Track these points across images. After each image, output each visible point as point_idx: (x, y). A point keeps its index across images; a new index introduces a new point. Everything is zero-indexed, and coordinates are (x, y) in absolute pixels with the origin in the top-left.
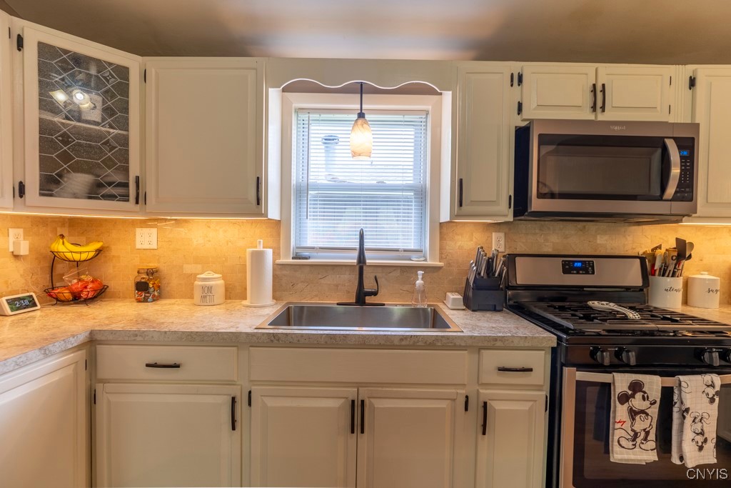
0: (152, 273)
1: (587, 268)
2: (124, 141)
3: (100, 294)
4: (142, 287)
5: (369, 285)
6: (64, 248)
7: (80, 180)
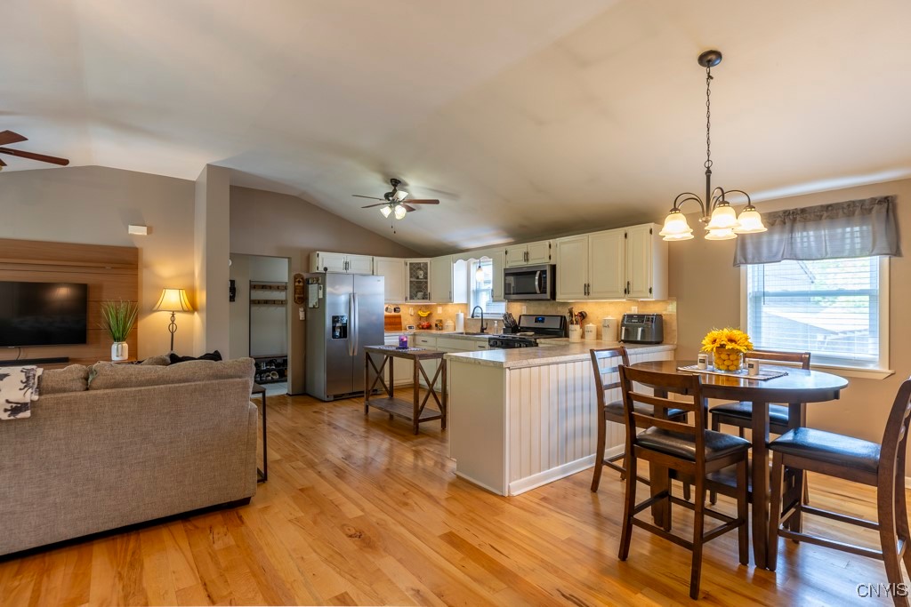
0: (441, 321)
1: (543, 321)
2: (426, 283)
3: (429, 327)
4: (436, 325)
5: (485, 327)
6: (421, 313)
7: (420, 294)
